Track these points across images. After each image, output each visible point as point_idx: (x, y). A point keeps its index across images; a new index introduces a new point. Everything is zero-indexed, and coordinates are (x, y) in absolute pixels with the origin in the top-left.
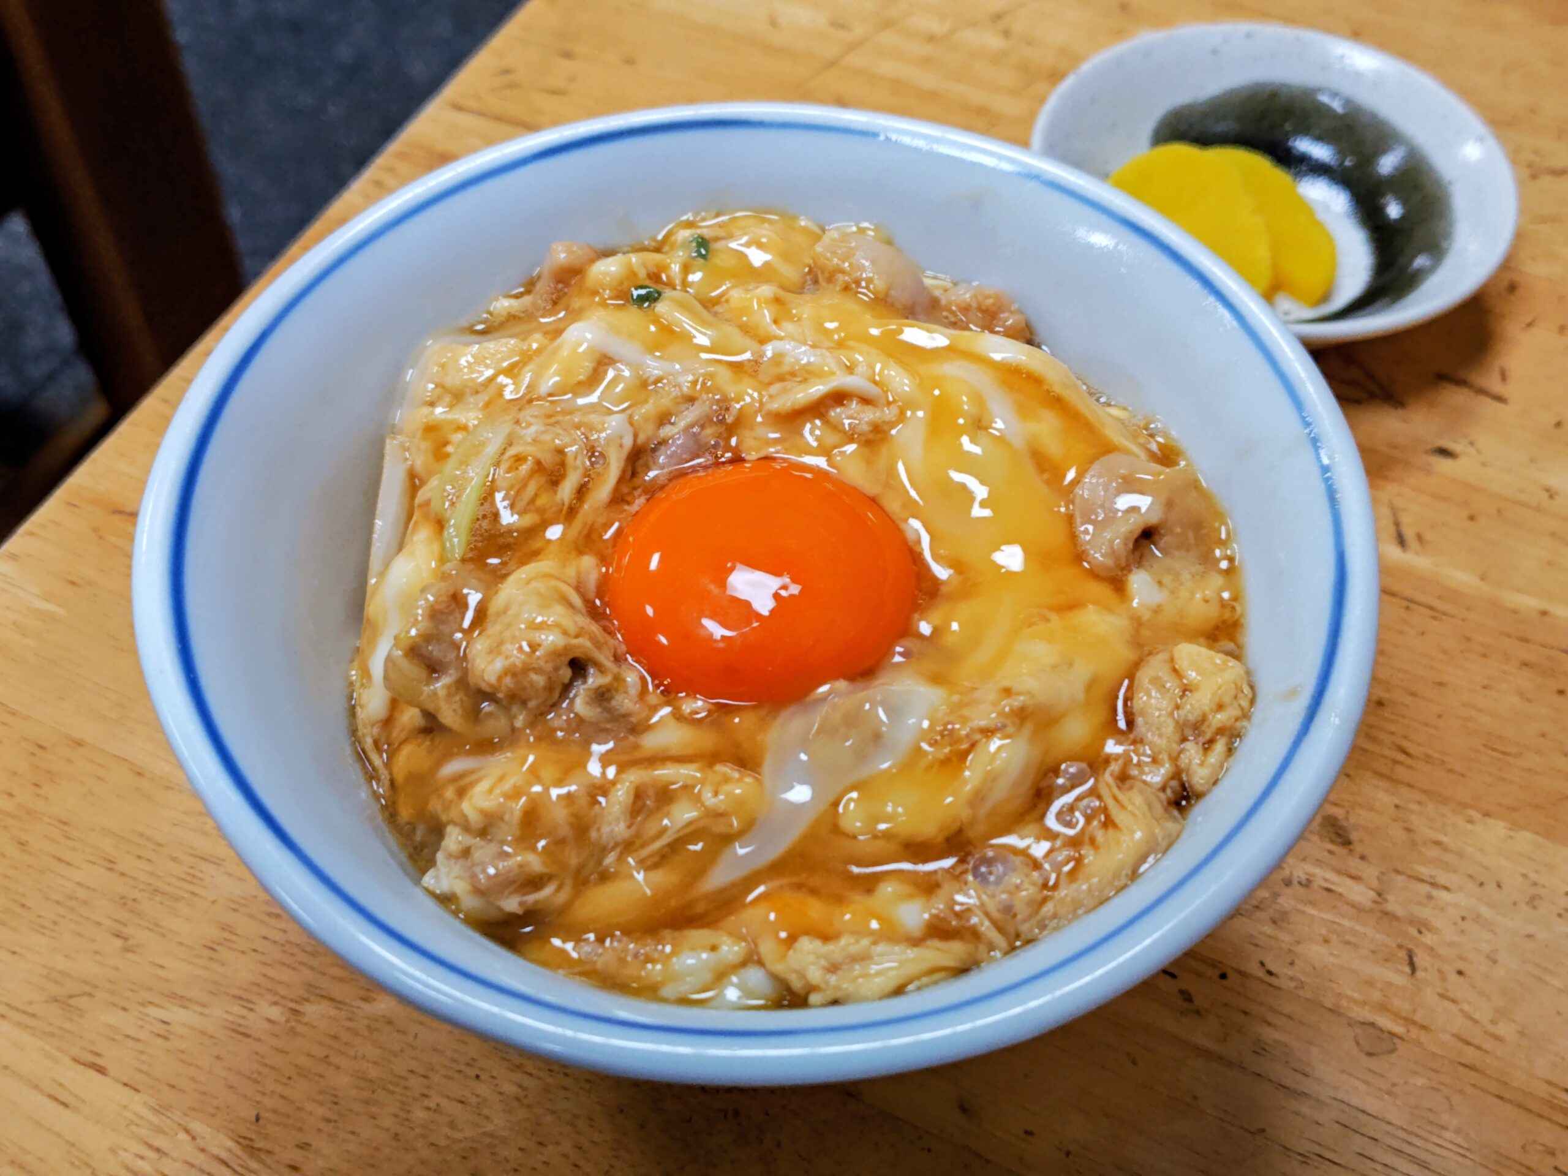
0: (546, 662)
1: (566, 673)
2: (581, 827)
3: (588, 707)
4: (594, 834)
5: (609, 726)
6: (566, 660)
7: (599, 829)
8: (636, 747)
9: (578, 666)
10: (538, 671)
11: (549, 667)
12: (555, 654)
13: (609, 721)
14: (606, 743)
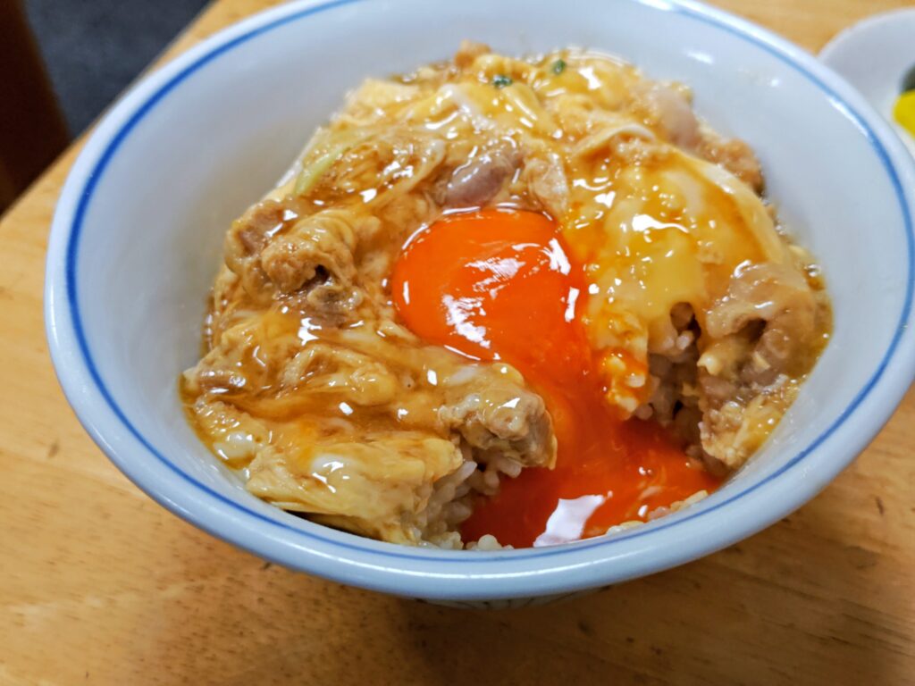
0: (298, 260)
1: (312, 274)
2: (274, 370)
3: (316, 299)
4: (279, 375)
5: (326, 316)
6: (314, 265)
7: (284, 373)
8: (334, 334)
9: (323, 273)
10: (291, 264)
11: (300, 264)
12: (305, 257)
13: (327, 313)
14: (316, 325)
